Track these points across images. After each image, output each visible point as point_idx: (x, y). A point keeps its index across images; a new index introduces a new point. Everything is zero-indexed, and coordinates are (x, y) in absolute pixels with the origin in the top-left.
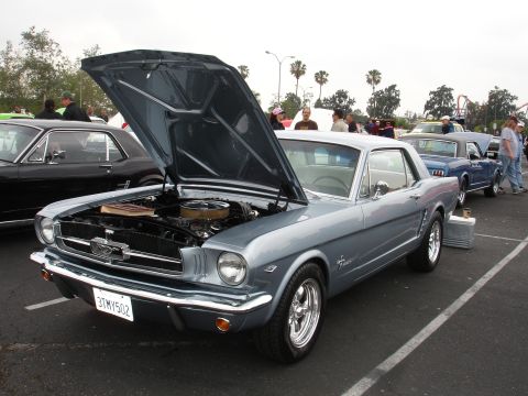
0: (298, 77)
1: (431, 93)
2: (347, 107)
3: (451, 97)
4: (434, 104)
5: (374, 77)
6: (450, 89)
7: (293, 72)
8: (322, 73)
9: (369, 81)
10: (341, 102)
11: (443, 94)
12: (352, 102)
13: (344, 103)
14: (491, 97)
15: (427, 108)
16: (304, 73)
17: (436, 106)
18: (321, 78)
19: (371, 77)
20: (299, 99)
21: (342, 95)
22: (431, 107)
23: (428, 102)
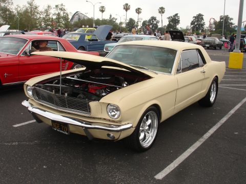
0: (126, 11)
1: (194, 17)
2: (156, 24)
3: (203, 19)
4: (195, 22)
5: (162, 10)
6: (203, 16)
7: (124, 8)
8: (139, 9)
9: (160, 12)
10: (153, 22)
11: (199, 18)
12: (158, 22)
13: (155, 22)
14: (221, 19)
15: (192, 24)
16: (129, 9)
17: (196, 23)
18: (138, 11)
19: (160, 10)
20: (134, 21)
21: (153, 19)
22: (194, 24)
23: (192, 22)
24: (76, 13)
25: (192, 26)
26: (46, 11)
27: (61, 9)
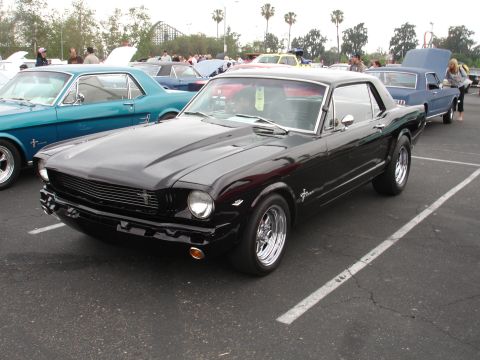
0: (267, 18)
1: (396, 30)
2: (320, 45)
3: (414, 34)
4: (398, 40)
5: (338, 17)
6: (413, 26)
7: (263, 14)
8: (291, 14)
9: (333, 20)
10: (314, 40)
11: (406, 31)
12: (323, 40)
13: (318, 41)
14: (450, 33)
15: (392, 43)
16: (273, 14)
17: (400, 42)
18: (290, 19)
19: (335, 16)
20: (276, 39)
21: (315, 33)
22: (396, 43)
23: (393, 39)
24: (156, 25)
25: (393, 47)
26: (113, 20)
27: (141, 16)
